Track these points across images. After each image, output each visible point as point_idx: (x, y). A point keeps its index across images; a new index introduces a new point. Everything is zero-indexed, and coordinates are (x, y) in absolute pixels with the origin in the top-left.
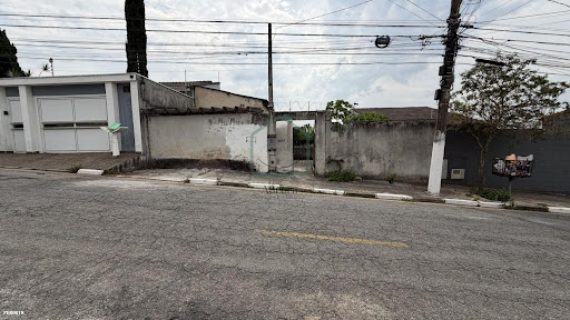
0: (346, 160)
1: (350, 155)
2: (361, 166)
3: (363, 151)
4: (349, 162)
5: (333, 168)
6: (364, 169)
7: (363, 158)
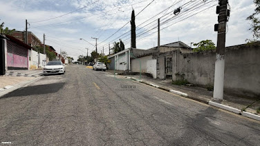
0: (186, 74)
1: (188, 72)
2: (195, 78)
3: (196, 70)
4: (188, 76)
5: (179, 78)
6: (197, 80)
7: (196, 74)
